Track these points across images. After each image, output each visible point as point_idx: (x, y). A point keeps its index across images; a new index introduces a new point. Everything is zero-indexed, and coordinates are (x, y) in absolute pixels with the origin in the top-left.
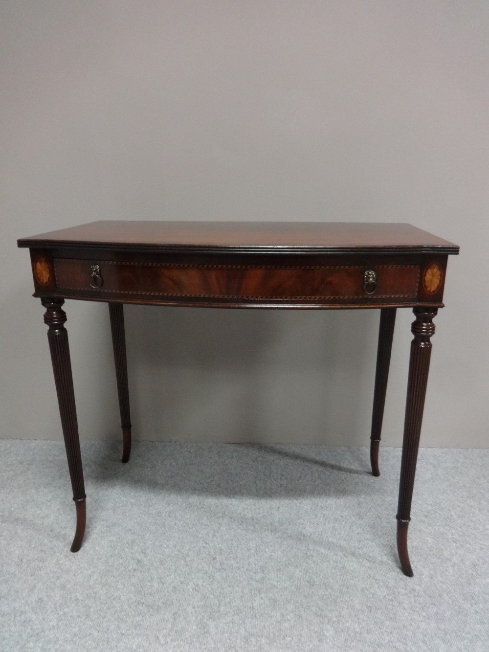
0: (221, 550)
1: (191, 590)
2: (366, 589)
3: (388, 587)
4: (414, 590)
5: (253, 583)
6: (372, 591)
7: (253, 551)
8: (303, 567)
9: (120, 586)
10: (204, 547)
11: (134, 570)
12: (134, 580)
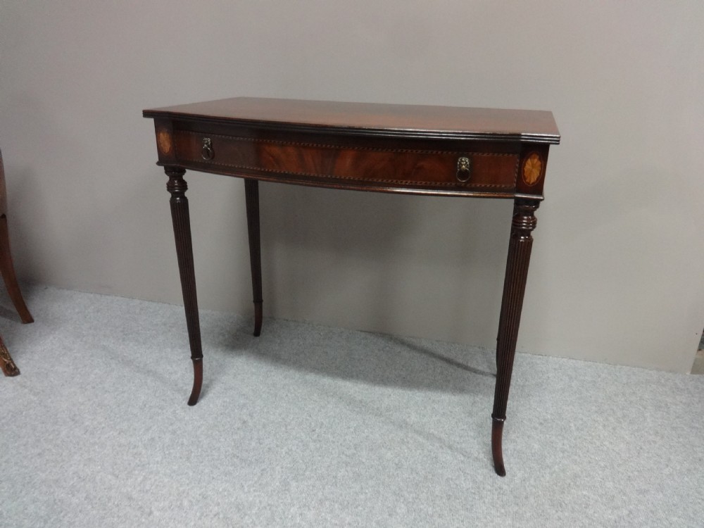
0: (322, 424)
1: (284, 453)
2: (452, 479)
3: (474, 482)
4: (501, 488)
5: (344, 457)
6: (458, 482)
7: (352, 430)
8: (396, 451)
9: (222, 440)
10: (307, 420)
11: (238, 429)
12: (235, 437)
